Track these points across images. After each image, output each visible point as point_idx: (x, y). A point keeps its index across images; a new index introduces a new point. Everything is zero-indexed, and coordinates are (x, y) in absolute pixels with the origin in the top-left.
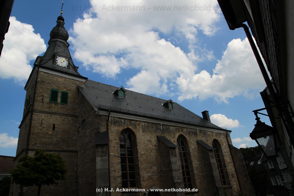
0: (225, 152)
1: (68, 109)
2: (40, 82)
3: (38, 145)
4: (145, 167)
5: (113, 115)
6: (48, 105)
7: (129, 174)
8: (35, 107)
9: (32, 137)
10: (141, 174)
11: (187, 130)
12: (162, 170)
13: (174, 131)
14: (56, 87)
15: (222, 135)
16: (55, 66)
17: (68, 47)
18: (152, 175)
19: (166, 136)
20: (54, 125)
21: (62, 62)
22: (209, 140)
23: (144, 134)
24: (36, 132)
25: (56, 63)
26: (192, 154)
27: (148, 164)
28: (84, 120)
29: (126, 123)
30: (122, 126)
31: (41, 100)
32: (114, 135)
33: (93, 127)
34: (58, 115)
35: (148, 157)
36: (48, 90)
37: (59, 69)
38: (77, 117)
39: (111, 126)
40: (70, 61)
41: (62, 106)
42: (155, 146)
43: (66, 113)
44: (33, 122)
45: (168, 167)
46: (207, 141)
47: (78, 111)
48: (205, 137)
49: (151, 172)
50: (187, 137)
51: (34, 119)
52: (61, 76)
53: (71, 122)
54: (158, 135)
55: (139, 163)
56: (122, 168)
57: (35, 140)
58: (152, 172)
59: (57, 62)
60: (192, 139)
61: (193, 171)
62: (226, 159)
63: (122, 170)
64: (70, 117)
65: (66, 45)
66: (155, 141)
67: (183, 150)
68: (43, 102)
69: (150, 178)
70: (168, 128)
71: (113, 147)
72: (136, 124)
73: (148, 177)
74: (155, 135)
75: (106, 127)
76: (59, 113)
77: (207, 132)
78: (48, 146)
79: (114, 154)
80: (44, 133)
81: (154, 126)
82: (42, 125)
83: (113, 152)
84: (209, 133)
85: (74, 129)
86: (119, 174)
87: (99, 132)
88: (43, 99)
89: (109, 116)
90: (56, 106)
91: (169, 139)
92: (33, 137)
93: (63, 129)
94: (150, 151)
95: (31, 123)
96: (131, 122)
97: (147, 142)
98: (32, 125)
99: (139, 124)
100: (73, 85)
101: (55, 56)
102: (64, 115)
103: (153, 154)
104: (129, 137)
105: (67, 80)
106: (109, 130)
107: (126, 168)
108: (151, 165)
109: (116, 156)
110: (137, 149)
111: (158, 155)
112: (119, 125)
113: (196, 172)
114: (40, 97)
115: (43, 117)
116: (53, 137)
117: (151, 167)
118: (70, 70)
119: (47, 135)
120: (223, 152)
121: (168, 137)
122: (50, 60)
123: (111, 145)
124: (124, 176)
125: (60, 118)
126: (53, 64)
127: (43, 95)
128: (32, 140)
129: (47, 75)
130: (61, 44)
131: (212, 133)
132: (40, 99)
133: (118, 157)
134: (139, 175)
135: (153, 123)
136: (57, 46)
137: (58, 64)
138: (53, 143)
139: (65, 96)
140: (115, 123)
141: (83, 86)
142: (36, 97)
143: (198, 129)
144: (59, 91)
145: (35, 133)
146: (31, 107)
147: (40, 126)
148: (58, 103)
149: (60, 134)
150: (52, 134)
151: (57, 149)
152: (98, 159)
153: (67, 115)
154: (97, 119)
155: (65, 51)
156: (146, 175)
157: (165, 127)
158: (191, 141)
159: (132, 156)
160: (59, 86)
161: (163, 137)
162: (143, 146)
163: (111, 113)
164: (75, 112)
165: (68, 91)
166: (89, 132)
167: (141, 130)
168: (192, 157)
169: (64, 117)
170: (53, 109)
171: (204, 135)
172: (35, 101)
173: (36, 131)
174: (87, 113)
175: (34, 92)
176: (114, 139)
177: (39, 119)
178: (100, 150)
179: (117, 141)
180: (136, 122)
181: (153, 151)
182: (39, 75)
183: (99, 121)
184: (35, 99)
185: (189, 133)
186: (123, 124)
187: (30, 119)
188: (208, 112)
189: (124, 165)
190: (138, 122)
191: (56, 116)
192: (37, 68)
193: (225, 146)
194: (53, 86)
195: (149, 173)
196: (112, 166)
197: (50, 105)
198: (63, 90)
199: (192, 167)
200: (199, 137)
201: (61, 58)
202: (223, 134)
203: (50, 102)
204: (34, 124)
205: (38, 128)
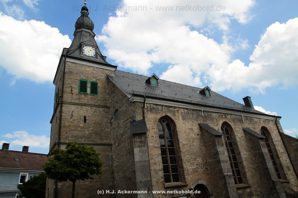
0: (277, 141)
1: (98, 100)
2: (68, 73)
3: (69, 139)
4: (188, 159)
5: (148, 101)
6: (78, 96)
7: (171, 167)
8: (64, 99)
9: (63, 130)
10: (184, 166)
11: (231, 117)
12: (207, 162)
13: (216, 117)
14: (85, 77)
15: (271, 122)
16: (82, 56)
17: (94, 37)
18: (197, 168)
19: (209, 124)
20: (85, 117)
21: (89, 51)
22: (257, 127)
23: (184, 122)
24: (66, 125)
25: (83, 53)
26: (239, 143)
27: (191, 155)
28: (117, 110)
29: (164, 110)
30: (159, 113)
31: (70, 92)
32: (152, 123)
33: (127, 117)
34: (89, 107)
35: (191, 148)
36: (77, 81)
37: (86, 58)
38: (108, 108)
39: (148, 113)
40: (98, 50)
41: (92, 96)
42: (198, 135)
43: (97, 105)
44: (63, 114)
45: (215, 158)
46: (254, 128)
47: (109, 101)
48: (251, 125)
49: (195, 164)
50: (232, 124)
51: (63, 111)
52: (89, 66)
53: (102, 114)
54: (200, 123)
55: (182, 155)
56: (163, 160)
57: (66, 133)
58: (197, 165)
59: (84, 51)
60: (237, 126)
61: (241, 163)
62: (279, 149)
63: (163, 163)
64: (101, 108)
65: (92, 35)
66: (197, 129)
67: (228, 139)
68: (72, 94)
69: (195, 171)
70: (210, 115)
71: (152, 137)
72: (174, 110)
73: (193, 170)
74: (197, 123)
75: (142, 115)
76: (90, 104)
77: (253, 118)
78: (80, 139)
79: (153, 144)
80: (75, 125)
81: (194, 112)
82: (73, 117)
83: (152, 143)
84: (256, 120)
85: (106, 121)
86: (161, 167)
87: (134, 121)
88: (72, 90)
89: (144, 103)
90: (85, 97)
91: (212, 127)
92: (65, 130)
93: (94, 121)
94: (192, 141)
95: (61, 116)
96: (169, 109)
97: (188, 131)
98: (63, 117)
99: (178, 111)
100: (102, 75)
101: (81, 46)
102: (94, 106)
103: (197, 144)
104: (168, 126)
105: (96, 69)
106: (145, 118)
107: (167, 160)
108: (195, 157)
109: (155, 147)
110: (178, 138)
111: (202, 145)
112: (156, 113)
113: (246, 164)
114: (69, 88)
115: (73, 108)
116: (85, 130)
117: (195, 159)
118: (98, 59)
119: (78, 128)
120: (274, 140)
121: (211, 125)
122: (76, 49)
123: (149, 135)
124: (166, 169)
125: (91, 109)
126: (80, 54)
127: (71, 86)
128: (63, 133)
129: (75, 65)
130: (87, 33)
131: (259, 119)
132: (68, 90)
133: (158, 148)
134: (182, 167)
135: (193, 110)
136: (83, 36)
137: (86, 54)
138: (86, 136)
139: (94, 86)
140: (151, 110)
141: (113, 75)
142: (65, 89)
143: (243, 115)
144: (88, 81)
146: (61, 99)
147: (71, 118)
148: (87, 94)
149: (92, 126)
150: (83, 126)
151: (90, 142)
152: (136, 150)
153: (98, 106)
154: (131, 106)
155: (91, 40)
156: (190, 168)
157: (206, 114)
158: (237, 129)
159: (173, 146)
160: (87, 76)
161: (206, 125)
162: (185, 135)
163: (146, 99)
164: (106, 103)
165: (97, 81)
166: (124, 122)
167: (180, 117)
168: (239, 146)
169: (95, 108)
170: (83, 100)
171: (251, 122)
172: (64, 92)
173: (67, 124)
174: (119, 102)
175: (62, 84)
176: (152, 128)
177: (69, 112)
178: (138, 140)
179: (155, 129)
180: (174, 109)
181: (196, 140)
182: (66, 65)
183: (133, 108)
184: (64, 91)
185: (234, 120)
186: (160, 111)
187: (60, 112)
188: (250, 97)
189: (164, 157)
190: (177, 109)
191: (87, 107)
192: (64, 58)
193: (275, 134)
194: (82, 76)
195: (193, 165)
196: (151, 158)
197: (80, 96)
198: (91, 80)
199: (240, 157)
200: (245, 124)
201: (88, 47)
202: (272, 120)
203: (79, 93)
204: (65, 116)
205: (68, 121)
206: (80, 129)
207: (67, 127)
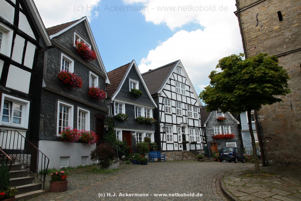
9: (250, 46)
20: (279, 13)
24: (253, 37)
44: (245, 26)
51: (244, 21)
57: (255, 48)
78: (278, 49)
80: (266, 32)
82: (259, 23)
92: (252, 45)
93: (299, 11)
95: (242, 29)
98: (245, 30)
115: (256, 11)
116: (283, 32)
119: (272, 34)
128: (251, 49)
138: (287, 40)
145: (252, 39)
147: (257, 26)
149: (295, 21)
150: (279, 28)
173: (253, 35)
177: (252, 18)
204: (248, 27)
205: (254, 31)
206: (274, 34)
207: (254, 39)
